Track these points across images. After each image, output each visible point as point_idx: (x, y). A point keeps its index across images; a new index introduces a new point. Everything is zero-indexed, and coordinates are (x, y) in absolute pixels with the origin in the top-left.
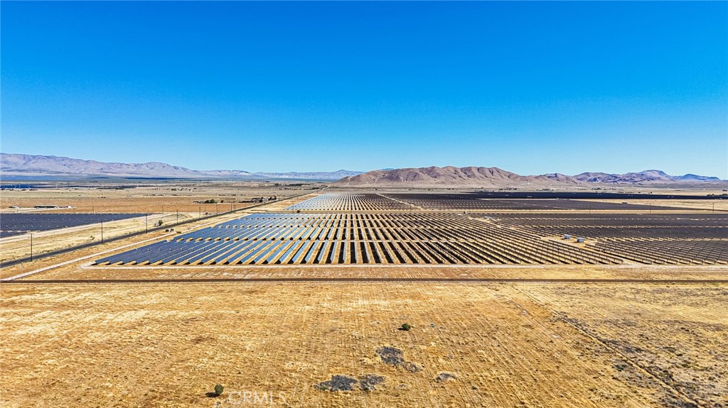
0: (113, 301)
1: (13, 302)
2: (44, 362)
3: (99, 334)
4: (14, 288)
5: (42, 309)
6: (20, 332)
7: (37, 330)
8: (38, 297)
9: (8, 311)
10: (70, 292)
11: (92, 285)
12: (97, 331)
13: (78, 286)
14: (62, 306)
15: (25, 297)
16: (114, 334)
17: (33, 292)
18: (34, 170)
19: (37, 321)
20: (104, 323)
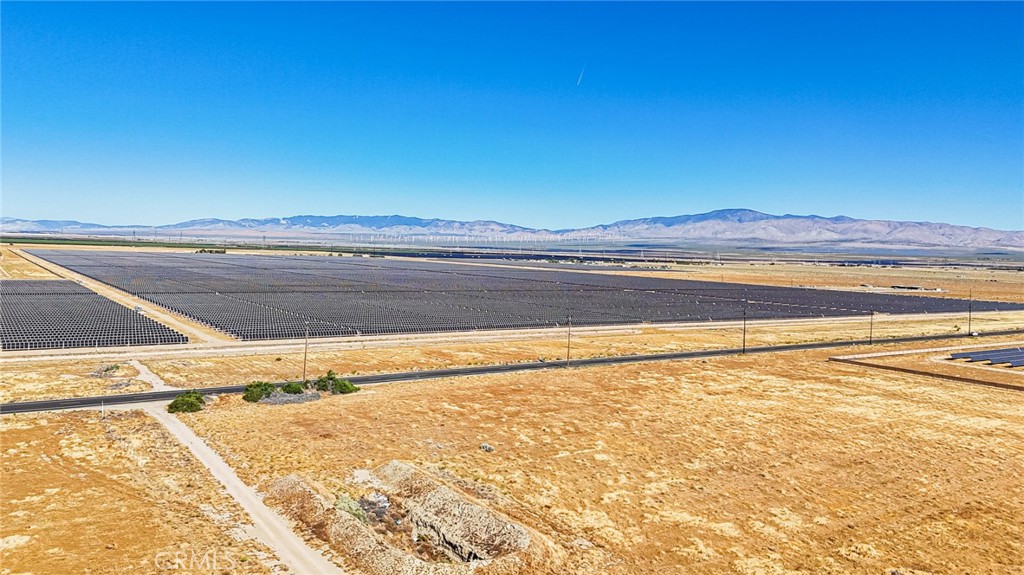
0: (960, 402)
1: (839, 381)
2: (857, 441)
3: (930, 431)
4: (843, 367)
5: (869, 394)
6: (838, 409)
7: (857, 411)
8: (868, 381)
9: (832, 388)
10: (907, 383)
11: (938, 381)
12: (929, 428)
13: (920, 378)
14: (894, 395)
15: (853, 379)
16: (948, 435)
17: (863, 375)
18: (901, 242)
19: (860, 403)
20: (940, 422)
